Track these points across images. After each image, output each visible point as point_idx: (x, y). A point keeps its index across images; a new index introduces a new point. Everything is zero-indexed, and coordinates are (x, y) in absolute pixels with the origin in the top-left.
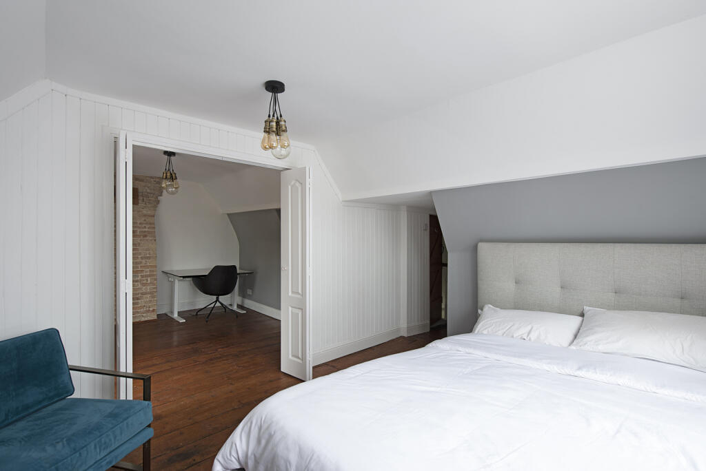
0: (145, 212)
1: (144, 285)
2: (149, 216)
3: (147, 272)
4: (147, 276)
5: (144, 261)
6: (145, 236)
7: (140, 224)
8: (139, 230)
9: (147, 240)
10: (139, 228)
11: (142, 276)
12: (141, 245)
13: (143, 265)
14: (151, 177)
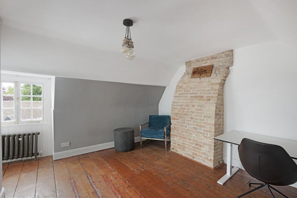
0: (213, 82)
1: (205, 137)
2: (215, 84)
3: (208, 128)
4: (207, 131)
5: (205, 119)
6: (210, 100)
7: (208, 90)
8: (205, 95)
9: (209, 103)
10: (206, 94)
11: (204, 131)
12: (204, 107)
13: (205, 122)
14: (223, 53)
